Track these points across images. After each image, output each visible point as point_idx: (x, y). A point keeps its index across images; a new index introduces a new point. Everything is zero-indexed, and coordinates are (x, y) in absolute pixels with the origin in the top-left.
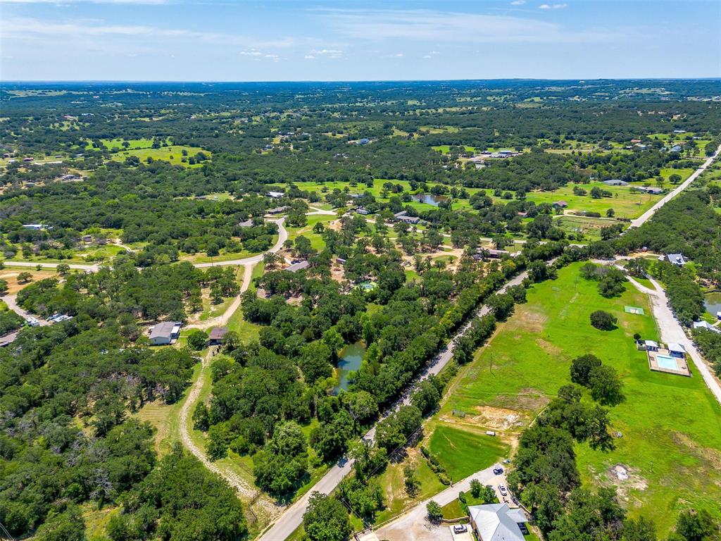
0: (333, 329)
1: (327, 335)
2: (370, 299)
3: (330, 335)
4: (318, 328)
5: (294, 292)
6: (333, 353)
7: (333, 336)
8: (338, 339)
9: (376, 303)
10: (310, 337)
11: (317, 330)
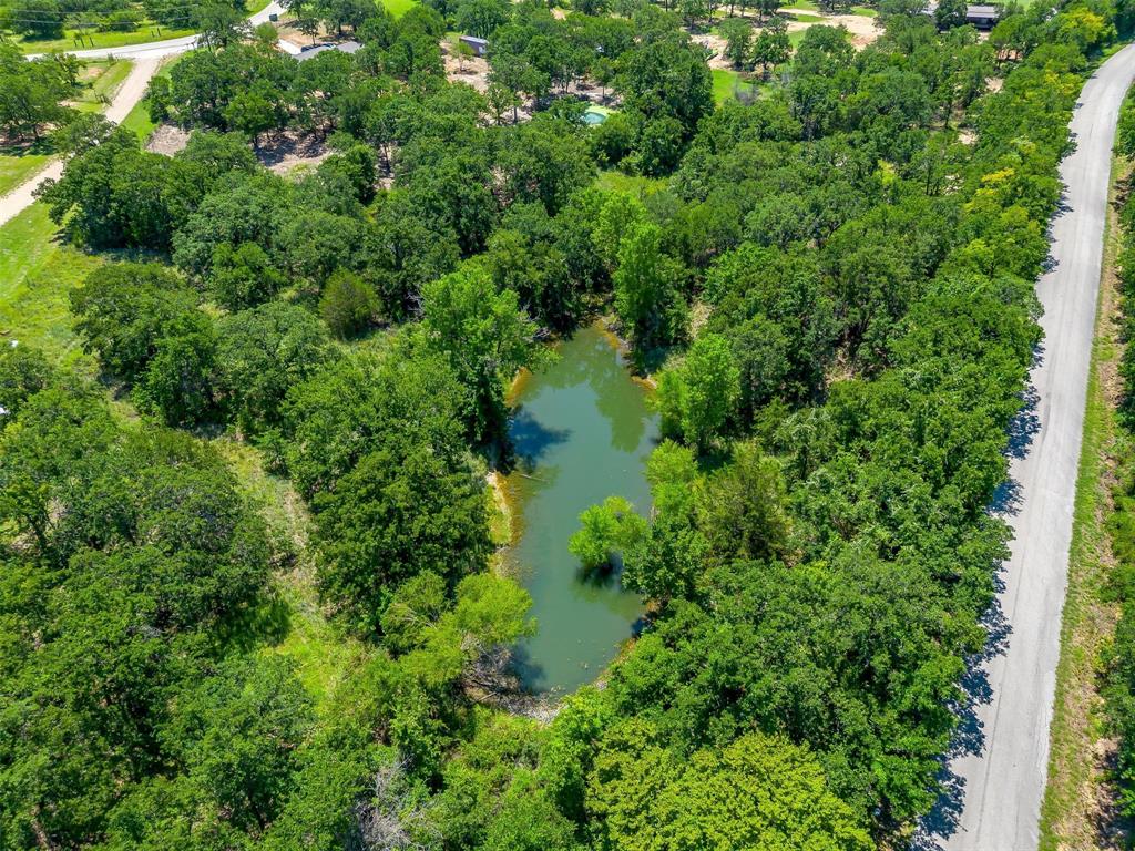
0: (473, 274)
1: (446, 300)
2: (603, 156)
3: (460, 301)
4: (398, 267)
5: (303, 136)
6: (484, 400)
7: (480, 306)
8: (503, 322)
9: (628, 171)
10: (361, 311)
11: (393, 278)
